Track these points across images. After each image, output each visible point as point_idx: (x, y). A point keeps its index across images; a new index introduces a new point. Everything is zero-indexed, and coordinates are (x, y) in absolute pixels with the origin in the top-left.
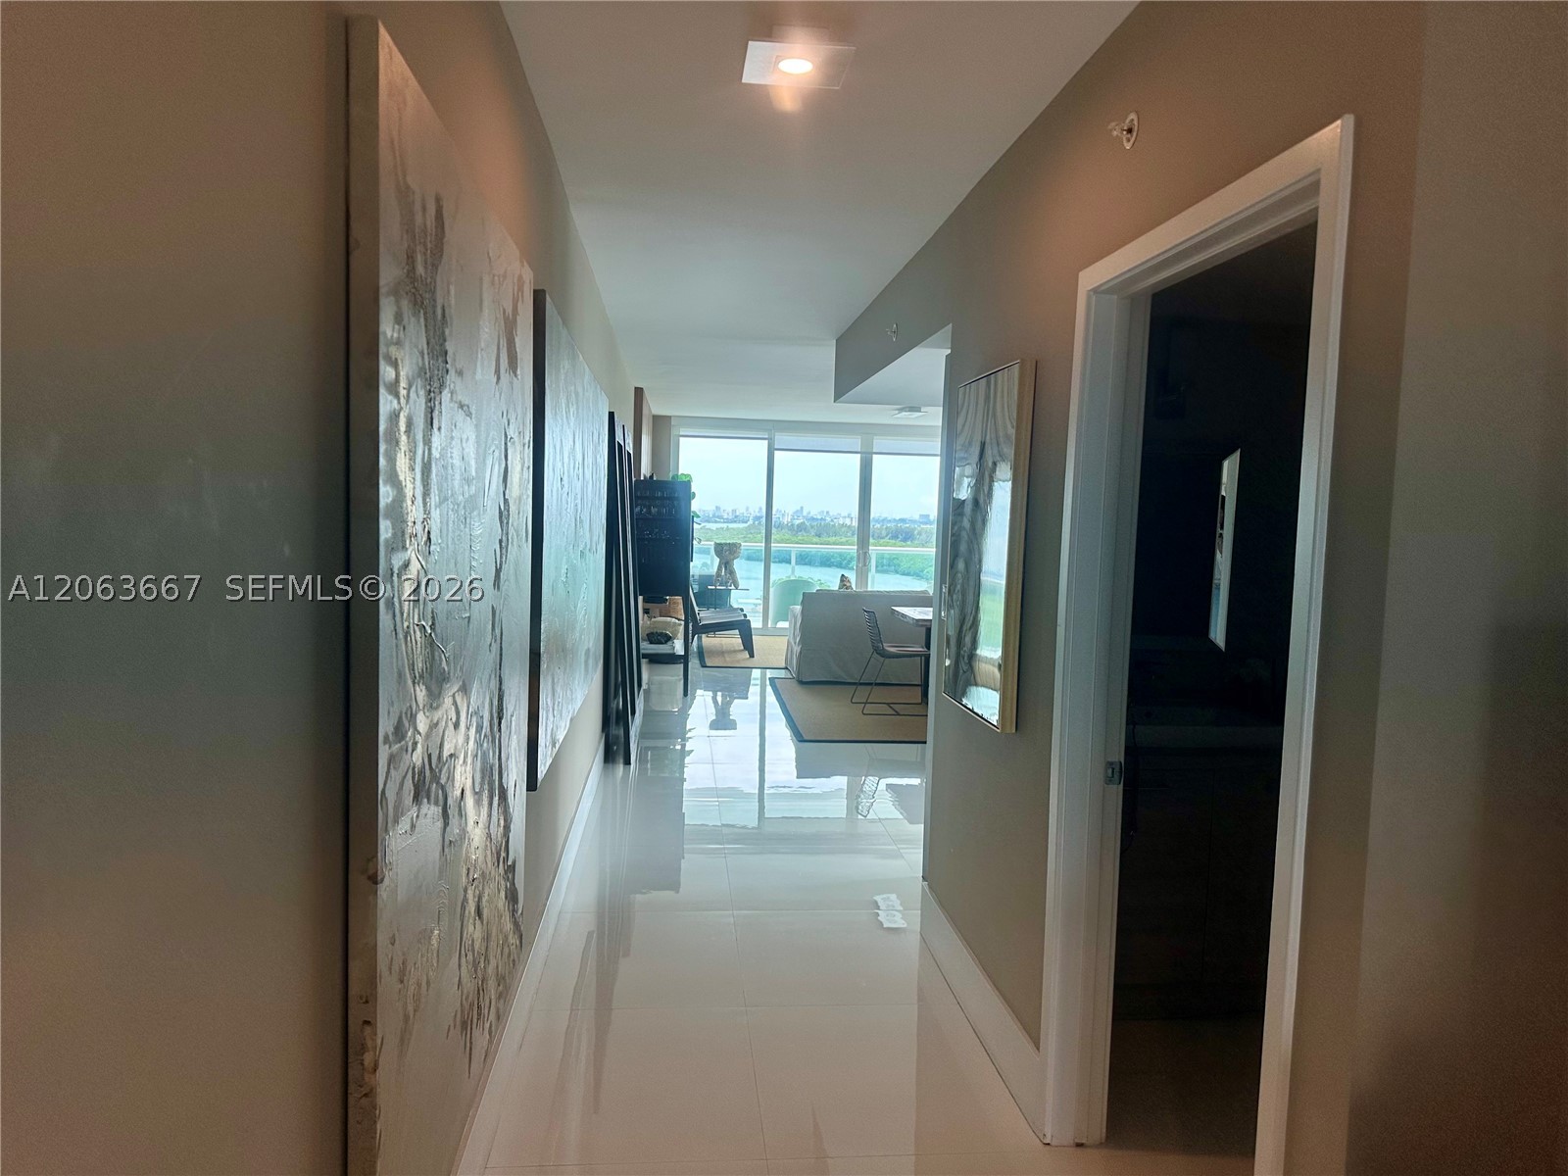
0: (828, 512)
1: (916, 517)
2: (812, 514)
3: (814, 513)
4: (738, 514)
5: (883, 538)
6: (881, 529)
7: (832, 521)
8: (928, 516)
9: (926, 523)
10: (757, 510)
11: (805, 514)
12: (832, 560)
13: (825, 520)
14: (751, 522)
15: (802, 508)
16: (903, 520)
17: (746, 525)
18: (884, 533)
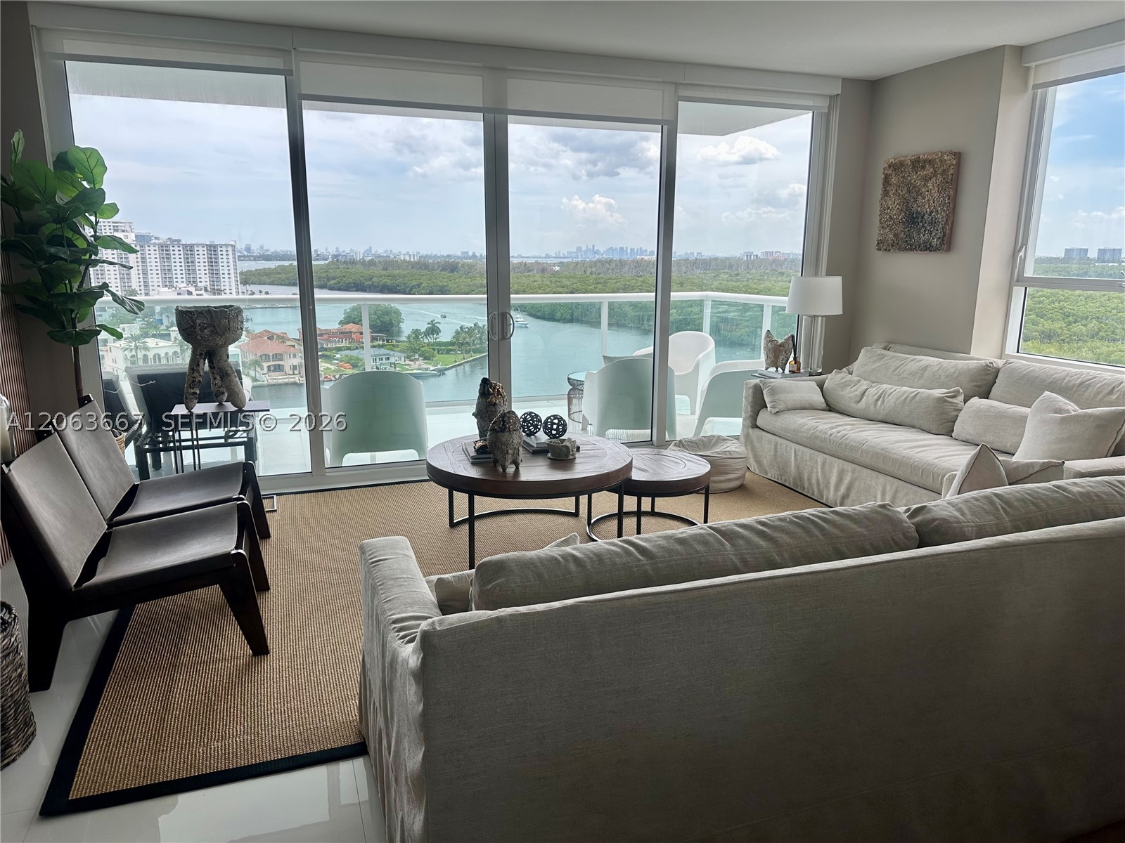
0: (391, 251)
1: (459, 254)
2: (379, 252)
3: (381, 251)
4: (319, 253)
5: (435, 270)
6: (433, 263)
7: (395, 257)
8: (468, 252)
9: (466, 259)
10: (335, 250)
11: (373, 252)
12: (398, 288)
13: (389, 257)
14: (330, 260)
15: (370, 248)
16: (449, 256)
17: (327, 262)
18: (436, 267)
